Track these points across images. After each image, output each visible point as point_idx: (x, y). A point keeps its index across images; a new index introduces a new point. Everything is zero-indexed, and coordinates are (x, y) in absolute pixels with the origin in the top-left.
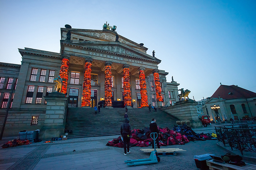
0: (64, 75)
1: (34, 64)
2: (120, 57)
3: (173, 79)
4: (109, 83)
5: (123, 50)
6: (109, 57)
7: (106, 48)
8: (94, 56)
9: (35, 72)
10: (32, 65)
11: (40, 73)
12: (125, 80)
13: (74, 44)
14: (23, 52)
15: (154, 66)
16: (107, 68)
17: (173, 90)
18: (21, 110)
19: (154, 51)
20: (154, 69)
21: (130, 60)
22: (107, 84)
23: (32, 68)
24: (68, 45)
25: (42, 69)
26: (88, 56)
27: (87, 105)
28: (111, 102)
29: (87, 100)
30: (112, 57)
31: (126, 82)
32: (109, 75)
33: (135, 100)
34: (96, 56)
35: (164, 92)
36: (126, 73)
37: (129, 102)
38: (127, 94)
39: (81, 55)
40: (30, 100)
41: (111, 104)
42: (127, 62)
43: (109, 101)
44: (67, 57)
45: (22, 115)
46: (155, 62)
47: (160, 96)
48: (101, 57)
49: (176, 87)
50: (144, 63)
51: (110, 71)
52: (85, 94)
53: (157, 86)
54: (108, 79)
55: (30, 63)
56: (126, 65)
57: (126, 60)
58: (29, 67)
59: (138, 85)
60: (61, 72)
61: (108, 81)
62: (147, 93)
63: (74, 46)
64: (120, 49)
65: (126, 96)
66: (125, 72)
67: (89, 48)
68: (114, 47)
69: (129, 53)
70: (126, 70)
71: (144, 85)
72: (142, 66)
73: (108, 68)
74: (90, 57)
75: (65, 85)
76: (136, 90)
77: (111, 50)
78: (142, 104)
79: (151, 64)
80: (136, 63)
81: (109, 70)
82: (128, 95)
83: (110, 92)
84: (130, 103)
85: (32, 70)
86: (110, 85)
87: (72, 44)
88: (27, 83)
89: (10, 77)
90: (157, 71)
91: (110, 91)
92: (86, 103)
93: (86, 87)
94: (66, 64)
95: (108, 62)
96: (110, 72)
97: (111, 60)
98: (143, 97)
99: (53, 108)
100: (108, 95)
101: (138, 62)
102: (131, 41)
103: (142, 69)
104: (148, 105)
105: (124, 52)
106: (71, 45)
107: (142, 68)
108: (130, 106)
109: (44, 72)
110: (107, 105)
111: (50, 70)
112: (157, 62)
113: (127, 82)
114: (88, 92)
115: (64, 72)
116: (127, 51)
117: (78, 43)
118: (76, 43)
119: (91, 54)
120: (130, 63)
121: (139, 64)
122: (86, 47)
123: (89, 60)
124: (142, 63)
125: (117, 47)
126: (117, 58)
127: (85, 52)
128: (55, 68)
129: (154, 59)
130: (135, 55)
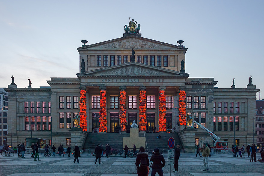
0: (83, 106)
1: (60, 92)
2: (135, 79)
3: (250, 81)
4: (123, 110)
5: (139, 70)
6: (122, 81)
7: (119, 72)
8: (108, 83)
9: (62, 99)
10: (59, 94)
11: (66, 100)
12: (140, 104)
13: (88, 75)
14: (51, 83)
15: (179, 83)
16: (121, 93)
17: (246, 100)
18: (58, 134)
20: (179, 87)
21: (147, 80)
22: (121, 111)
23: (60, 96)
24: (83, 77)
25: (67, 96)
26: (102, 84)
27: (103, 131)
28: (124, 127)
29: (103, 127)
30: (126, 81)
32: (122, 101)
34: (110, 83)
35: (207, 109)
36: (142, 96)
38: (142, 119)
39: (95, 84)
40: (63, 125)
42: (143, 83)
43: (123, 127)
44: (84, 89)
45: (59, 137)
47: (182, 118)
48: (114, 83)
49: (253, 94)
50: (166, 80)
51: (124, 97)
52: (101, 121)
53: (180, 107)
55: (57, 93)
56: (142, 87)
57: (142, 80)
58: (57, 96)
60: (81, 103)
61: (122, 107)
63: (88, 76)
64: (136, 69)
66: (141, 95)
67: (101, 76)
68: (129, 68)
71: (162, 108)
72: (161, 85)
73: (122, 94)
74: (103, 85)
75: (85, 114)
77: (125, 72)
79: (175, 80)
80: (155, 83)
84: (143, 128)
85: (60, 98)
86: (123, 112)
87: (86, 75)
88: (58, 111)
89: (43, 101)
90: (183, 88)
91: (124, 117)
92: (102, 129)
93: (102, 115)
94: (83, 95)
95: (122, 87)
97: (125, 84)
99: (74, 136)
100: (122, 121)
101: (158, 80)
102: (161, 42)
103: (162, 89)
105: (140, 72)
106: (85, 77)
107: (162, 87)
109: (69, 99)
111: (73, 96)
113: (142, 107)
114: (103, 119)
115: (83, 104)
116: (144, 70)
117: (91, 73)
118: (89, 73)
119: (104, 81)
120: (146, 84)
121: (158, 84)
122: (99, 76)
123: (103, 88)
124: (163, 82)
125: (131, 68)
126: (132, 80)
127: (98, 81)
128: (78, 94)
129: (179, 74)
130: (154, 73)
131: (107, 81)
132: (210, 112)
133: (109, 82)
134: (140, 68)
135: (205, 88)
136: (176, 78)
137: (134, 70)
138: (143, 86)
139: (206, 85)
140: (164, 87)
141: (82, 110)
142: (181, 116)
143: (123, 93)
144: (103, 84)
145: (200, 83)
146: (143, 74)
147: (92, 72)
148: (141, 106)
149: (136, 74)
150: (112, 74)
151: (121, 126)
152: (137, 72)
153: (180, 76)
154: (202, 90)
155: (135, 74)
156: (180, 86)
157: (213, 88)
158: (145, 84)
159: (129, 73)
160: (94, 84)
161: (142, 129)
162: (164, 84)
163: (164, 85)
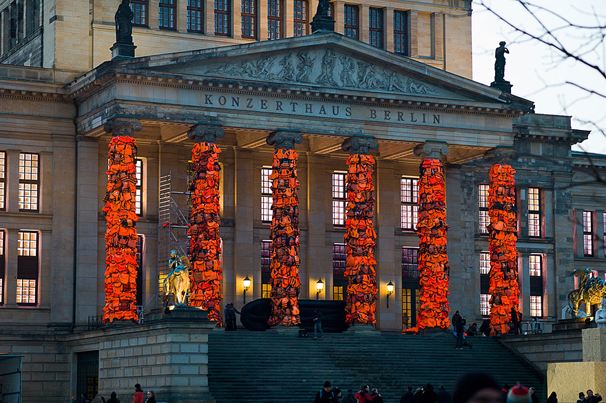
2: (336, 105)
4: (289, 231)
5: (352, 67)
6: (287, 108)
7: (275, 69)
8: (230, 111)
12: (354, 210)
13: (155, 73)
15: (492, 132)
16: (282, 161)
19: (503, 44)
20: (494, 148)
21: (380, 114)
22: (281, 236)
24: (133, 76)
26: (206, 113)
28: (295, 308)
30: (300, 109)
31: (356, 222)
32: (288, 193)
33: (391, 288)
34: (238, 112)
35: (551, 241)
36: (362, 177)
37: (367, 308)
38: (361, 273)
39: (177, 113)
41: (296, 316)
42: (367, 123)
43: (290, 306)
44: (130, 130)
46: (501, 111)
47: (506, 278)
48: (257, 113)
50: (447, 120)
51: (293, 176)
52: (204, 279)
53: (498, 232)
54: (286, 214)
56: (362, 141)
57: (362, 113)
59: (412, 204)
60: (116, 193)
61: (285, 220)
62: (445, 269)
63: (155, 78)
64: (338, 62)
65: (355, 282)
66: (357, 175)
67: (211, 81)
68: (311, 55)
69: (378, 77)
70: (360, 162)
71: (435, 232)
72: (431, 137)
73: (285, 164)
74: (212, 119)
76: (400, 232)
77: (297, 72)
78: (421, 316)
79: (481, 122)
80: (407, 126)
81: (291, 169)
82: (365, 277)
83: (294, 267)
84: (369, 314)
86: (292, 240)
90: (506, 155)
91: (294, 263)
93: (205, 251)
95: (285, 135)
96: (293, 179)
97: (296, 123)
98: (430, 286)
100: (286, 282)
101: (418, 117)
103: (433, 155)
104: (446, 320)
105: (355, 77)
106: (144, 78)
107: (434, 146)
108: (370, 327)
110: (281, 319)
111: (20, 154)
112: (509, 112)
113: (362, 223)
114: (212, 268)
116: (368, 71)
117: (169, 62)
118: (161, 64)
119: (216, 104)
120: (377, 128)
121: (419, 131)
122: (201, 79)
123: (209, 134)
124: (437, 124)
125: (321, 56)
126: (323, 109)
127: (192, 99)
128: (43, 143)
129: (497, 98)
130: (405, 86)
131: (229, 105)
132: (562, 250)
133: (236, 107)
134: (355, 61)
135: (541, 154)
136: (487, 114)
137: (332, 67)
138: (367, 138)
139: (550, 143)
140: (440, 146)
141: (124, 223)
142: (502, 269)
143: (289, 161)
144: (213, 114)
145: (531, 133)
146: (364, 85)
147: (173, 60)
148: (359, 217)
149: (340, 84)
150: (246, 77)
151: (285, 300)
152: (342, 74)
153: (499, 106)
154: (533, 161)
155: (335, 86)
156: (497, 147)
157: (570, 156)
158: (371, 127)
159: (313, 78)
160: (175, 110)
161: (364, 316)
162: (441, 135)
163: (439, 138)
